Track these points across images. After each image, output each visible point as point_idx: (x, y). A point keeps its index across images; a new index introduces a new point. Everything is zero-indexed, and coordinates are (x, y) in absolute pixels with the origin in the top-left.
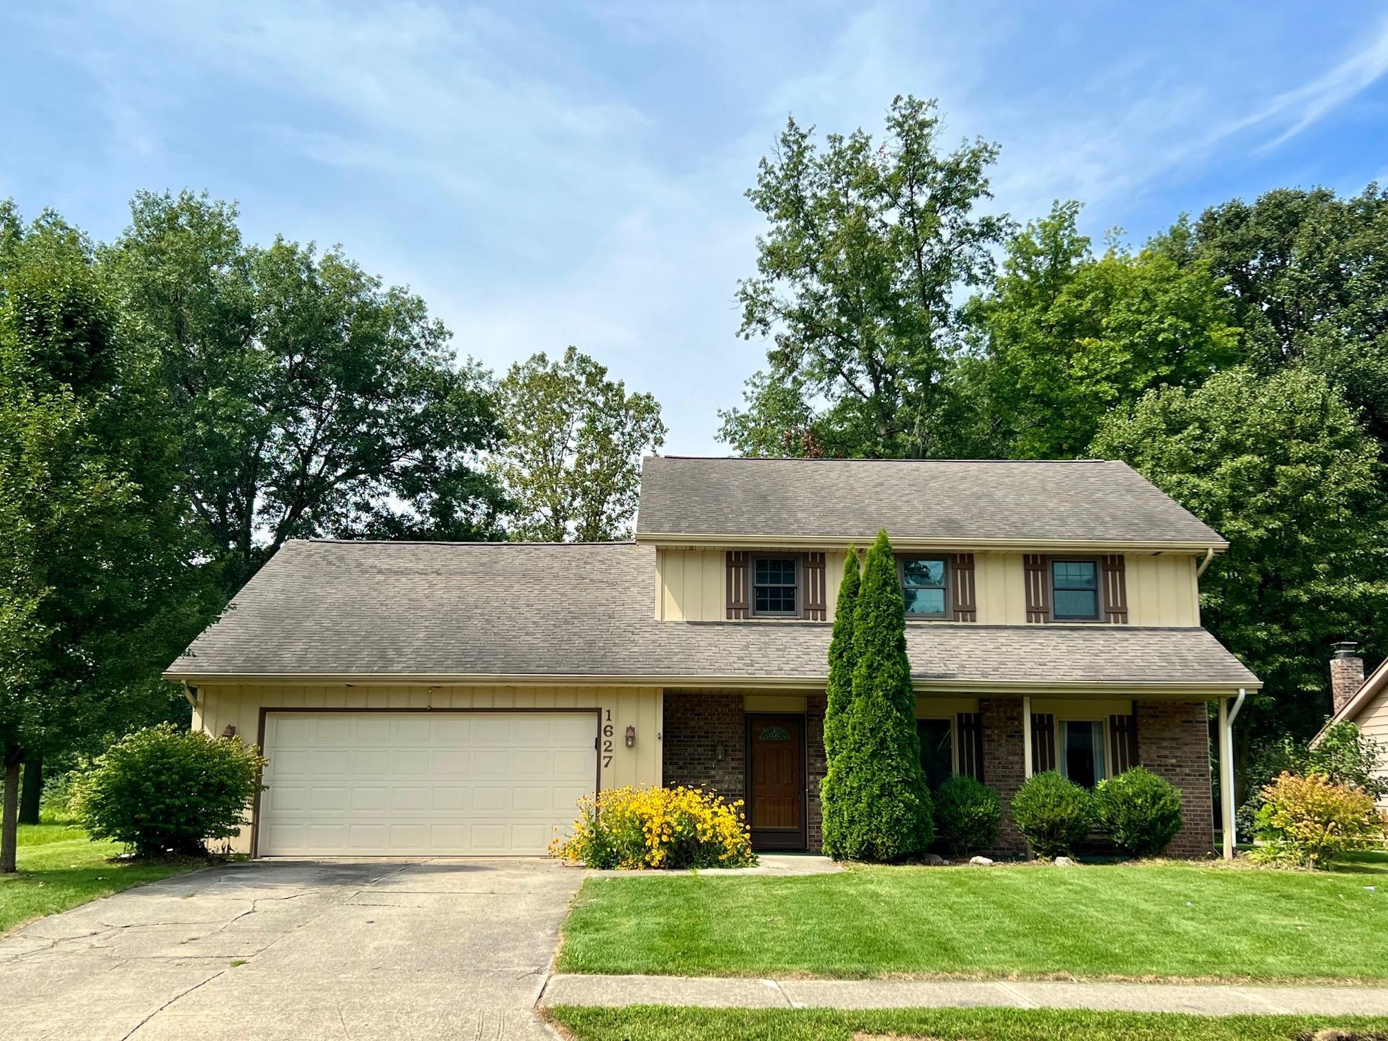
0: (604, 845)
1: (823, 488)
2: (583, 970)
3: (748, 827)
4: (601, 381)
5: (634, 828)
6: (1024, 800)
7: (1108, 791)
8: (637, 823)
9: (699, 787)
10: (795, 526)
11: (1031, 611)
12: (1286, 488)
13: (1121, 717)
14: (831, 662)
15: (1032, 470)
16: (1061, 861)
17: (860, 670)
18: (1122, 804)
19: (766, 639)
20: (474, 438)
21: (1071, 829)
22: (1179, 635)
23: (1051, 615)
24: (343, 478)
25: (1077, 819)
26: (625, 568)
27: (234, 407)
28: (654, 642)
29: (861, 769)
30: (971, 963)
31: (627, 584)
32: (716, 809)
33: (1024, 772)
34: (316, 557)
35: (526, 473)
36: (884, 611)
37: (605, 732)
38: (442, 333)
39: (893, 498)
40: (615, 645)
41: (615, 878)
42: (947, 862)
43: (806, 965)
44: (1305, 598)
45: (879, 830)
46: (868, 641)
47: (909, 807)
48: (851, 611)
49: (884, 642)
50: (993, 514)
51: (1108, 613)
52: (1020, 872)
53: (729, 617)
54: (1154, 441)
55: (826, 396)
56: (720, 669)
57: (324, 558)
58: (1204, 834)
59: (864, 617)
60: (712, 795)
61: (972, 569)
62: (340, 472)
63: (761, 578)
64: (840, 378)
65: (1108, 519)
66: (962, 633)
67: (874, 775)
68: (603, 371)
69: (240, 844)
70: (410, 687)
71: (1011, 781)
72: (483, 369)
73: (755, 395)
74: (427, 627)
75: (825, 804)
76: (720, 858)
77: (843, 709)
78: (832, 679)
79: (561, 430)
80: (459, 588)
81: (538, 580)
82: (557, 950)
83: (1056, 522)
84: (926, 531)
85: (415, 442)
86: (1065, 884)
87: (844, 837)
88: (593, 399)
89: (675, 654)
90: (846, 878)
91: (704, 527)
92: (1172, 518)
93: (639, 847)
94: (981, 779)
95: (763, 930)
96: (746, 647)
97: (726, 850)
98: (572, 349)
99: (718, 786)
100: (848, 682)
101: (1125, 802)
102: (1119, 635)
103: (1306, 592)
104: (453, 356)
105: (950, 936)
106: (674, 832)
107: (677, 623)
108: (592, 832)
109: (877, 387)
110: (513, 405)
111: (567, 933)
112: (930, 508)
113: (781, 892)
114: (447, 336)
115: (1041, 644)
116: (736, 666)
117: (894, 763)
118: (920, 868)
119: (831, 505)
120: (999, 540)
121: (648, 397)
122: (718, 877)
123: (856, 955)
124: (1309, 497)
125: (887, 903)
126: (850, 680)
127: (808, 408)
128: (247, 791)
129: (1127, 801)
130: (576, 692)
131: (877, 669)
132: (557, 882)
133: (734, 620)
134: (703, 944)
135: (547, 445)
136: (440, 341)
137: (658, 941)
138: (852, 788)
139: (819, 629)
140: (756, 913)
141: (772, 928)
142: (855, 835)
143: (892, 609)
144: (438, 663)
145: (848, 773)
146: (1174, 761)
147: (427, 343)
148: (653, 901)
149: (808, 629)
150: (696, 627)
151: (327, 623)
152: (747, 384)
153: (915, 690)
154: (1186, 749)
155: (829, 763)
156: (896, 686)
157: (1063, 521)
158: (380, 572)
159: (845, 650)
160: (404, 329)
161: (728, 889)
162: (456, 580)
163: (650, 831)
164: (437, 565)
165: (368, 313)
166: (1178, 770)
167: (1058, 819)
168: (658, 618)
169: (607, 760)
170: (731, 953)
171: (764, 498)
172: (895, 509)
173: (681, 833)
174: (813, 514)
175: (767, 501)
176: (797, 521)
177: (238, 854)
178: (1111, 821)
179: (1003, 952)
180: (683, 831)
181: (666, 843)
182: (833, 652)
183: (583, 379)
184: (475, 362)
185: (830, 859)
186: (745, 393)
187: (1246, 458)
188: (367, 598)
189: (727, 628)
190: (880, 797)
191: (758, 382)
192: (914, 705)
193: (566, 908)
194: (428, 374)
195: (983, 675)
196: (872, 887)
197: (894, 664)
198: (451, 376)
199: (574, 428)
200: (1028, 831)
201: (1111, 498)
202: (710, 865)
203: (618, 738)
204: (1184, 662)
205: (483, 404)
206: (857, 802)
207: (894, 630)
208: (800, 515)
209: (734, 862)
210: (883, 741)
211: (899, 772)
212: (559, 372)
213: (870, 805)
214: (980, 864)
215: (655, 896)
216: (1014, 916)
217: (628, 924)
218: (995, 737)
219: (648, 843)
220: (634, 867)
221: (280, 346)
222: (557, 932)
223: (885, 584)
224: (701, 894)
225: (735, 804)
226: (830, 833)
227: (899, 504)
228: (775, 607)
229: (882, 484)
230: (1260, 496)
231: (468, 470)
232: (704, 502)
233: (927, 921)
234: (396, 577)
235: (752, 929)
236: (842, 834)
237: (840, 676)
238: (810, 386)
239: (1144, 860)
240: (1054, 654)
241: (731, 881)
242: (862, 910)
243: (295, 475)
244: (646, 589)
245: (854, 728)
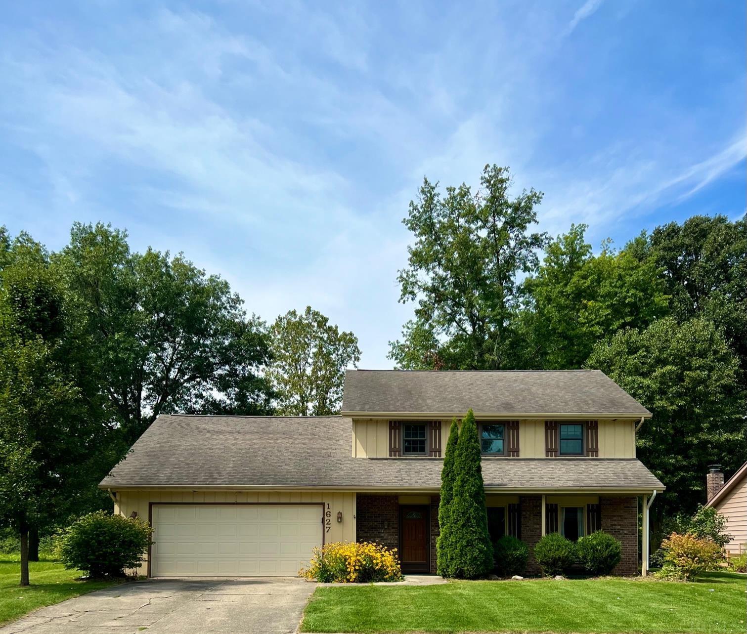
0: (326, 571)
1: (441, 387)
2: (313, 631)
3: (399, 562)
4: (325, 325)
5: (341, 562)
6: (540, 547)
7: (583, 543)
8: (343, 560)
9: (374, 542)
10: (426, 408)
11: (548, 451)
12: (689, 383)
13: (593, 505)
14: (442, 479)
15: (553, 375)
16: (558, 578)
17: (457, 483)
18: (591, 549)
19: (410, 467)
20: (257, 359)
21: (563, 562)
22: (625, 463)
23: (558, 453)
24: (188, 381)
25: (567, 557)
26: (337, 430)
27: (129, 343)
28: (351, 469)
29: (457, 533)
30: (505, 627)
31: (338, 439)
32: (383, 553)
33: (541, 533)
34: (175, 424)
35: (286, 376)
36: (471, 452)
37: (327, 515)
38: (238, 301)
39: (478, 392)
40: (331, 470)
41: (332, 587)
42: (500, 578)
43: (423, 628)
44: (696, 442)
45: (465, 563)
46: (462, 468)
47: (481, 551)
48: (454, 452)
49: (470, 468)
50: (530, 400)
51: (588, 451)
52: (536, 583)
53: (391, 455)
54: (621, 358)
55: (446, 334)
56: (386, 483)
57: (179, 424)
58: (633, 564)
59: (460, 455)
60: (381, 546)
61: (518, 429)
62: (186, 377)
63: (407, 435)
64: (454, 324)
65: (590, 402)
66: (512, 463)
67: (463, 535)
68: (326, 320)
69: (142, 571)
70: (226, 492)
71: (535, 538)
72: (261, 320)
73: (409, 333)
74: (233, 461)
75: (438, 550)
76: (385, 577)
77: (448, 502)
78: (443, 487)
79: (304, 353)
80: (250, 440)
81: (291, 436)
82: (300, 621)
83: (563, 404)
84: (494, 409)
85: (225, 361)
86: (558, 589)
87: (448, 566)
88: (321, 336)
89: (362, 475)
90: (447, 586)
91: (377, 408)
92: (624, 401)
93: (344, 572)
94: (519, 537)
95: (403, 612)
96: (399, 471)
97: (388, 573)
98: (309, 308)
99: (385, 541)
100: (451, 489)
101: (592, 548)
102: (593, 463)
103: (696, 439)
104: (245, 313)
105: (496, 614)
106: (362, 564)
107: (363, 459)
108: (320, 564)
109: (474, 328)
110: (279, 339)
111: (306, 614)
112: (497, 397)
113: (413, 593)
114: (241, 303)
115: (552, 468)
116: (393, 481)
117: (474, 530)
118: (486, 581)
119: (445, 396)
120: (533, 413)
121: (351, 334)
122: (383, 586)
123: (448, 623)
124: (701, 388)
125: (466, 598)
126: (452, 488)
127: (437, 340)
128: (144, 545)
129: (593, 548)
130: (312, 494)
131: (466, 482)
132: (303, 589)
133: (393, 457)
134: (373, 618)
135: (297, 361)
136: (237, 305)
137: (351, 617)
138: (452, 542)
139: (437, 462)
140: (400, 603)
141: (408, 611)
142: (453, 565)
143: (474, 451)
144: (240, 480)
145: (450, 535)
146: (619, 527)
147: (230, 306)
148: (350, 598)
149: (432, 461)
150: (374, 461)
151: (182, 459)
152: (404, 327)
153: (486, 492)
154: (626, 521)
155: (441, 529)
156: (476, 491)
157: (566, 403)
158: (209, 432)
159: (450, 472)
160: (218, 298)
161: (387, 592)
162: (248, 437)
163: (349, 564)
164: (238, 427)
165: (199, 290)
166: (621, 531)
167: (557, 557)
168: (353, 456)
169: (328, 529)
170: (386, 623)
171: (410, 392)
172: (478, 398)
173: (365, 565)
174: (434, 401)
175: (411, 394)
176: (427, 405)
177: (141, 576)
178: (584, 557)
179: (521, 622)
180: (366, 564)
181: (358, 570)
182: (444, 474)
183: (316, 324)
184: (256, 317)
185: (441, 577)
186: (403, 332)
187: (669, 367)
188: (202, 446)
189: (389, 461)
190: (466, 546)
191: (409, 326)
192: (485, 500)
193: (306, 601)
194: (232, 323)
195: (521, 484)
196: (459, 591)
197: (475, 479)
198: (244, 324)
199: (311, 352)
200: (542, 563)
201: (593, 391)
202: (380, 581)
203: (333, 518)
204: (626, 477)
205: (261, 340)
206: (455, 549)
207: (475, 462)
208: (429, 401)
209: (392, 579)
210: (469, 518)
211: (476, 534)
212: (303, 321)
213: (461, 551)
214: (517, 579)
215: (351, 596)
216: (529, 604)
217: (337, 609)
218: (527, 516)
219: (349, 570)
220: (342, 582)
221: (151, 309)
222: (301, 613)
223: (471, 438)
224: (374, 595)
225: (393, 550)
226: (441, 564)
227: (481, 395)
228: (415, 450)
229: (472, 384)
230: (675, 388)
231: (254, 376)
232: (378, 395)
233: (485, 607)
234: (217, 435)
235: (398, 611)
236: (447, 565)
237: (447, 486)
238: (438, 329)
239: (601, 577)
240: (559, 473)
241: (389, 588)
242: (453, 602)
243: (162, 379)
244: (348, 440)
245: (454, 512)
